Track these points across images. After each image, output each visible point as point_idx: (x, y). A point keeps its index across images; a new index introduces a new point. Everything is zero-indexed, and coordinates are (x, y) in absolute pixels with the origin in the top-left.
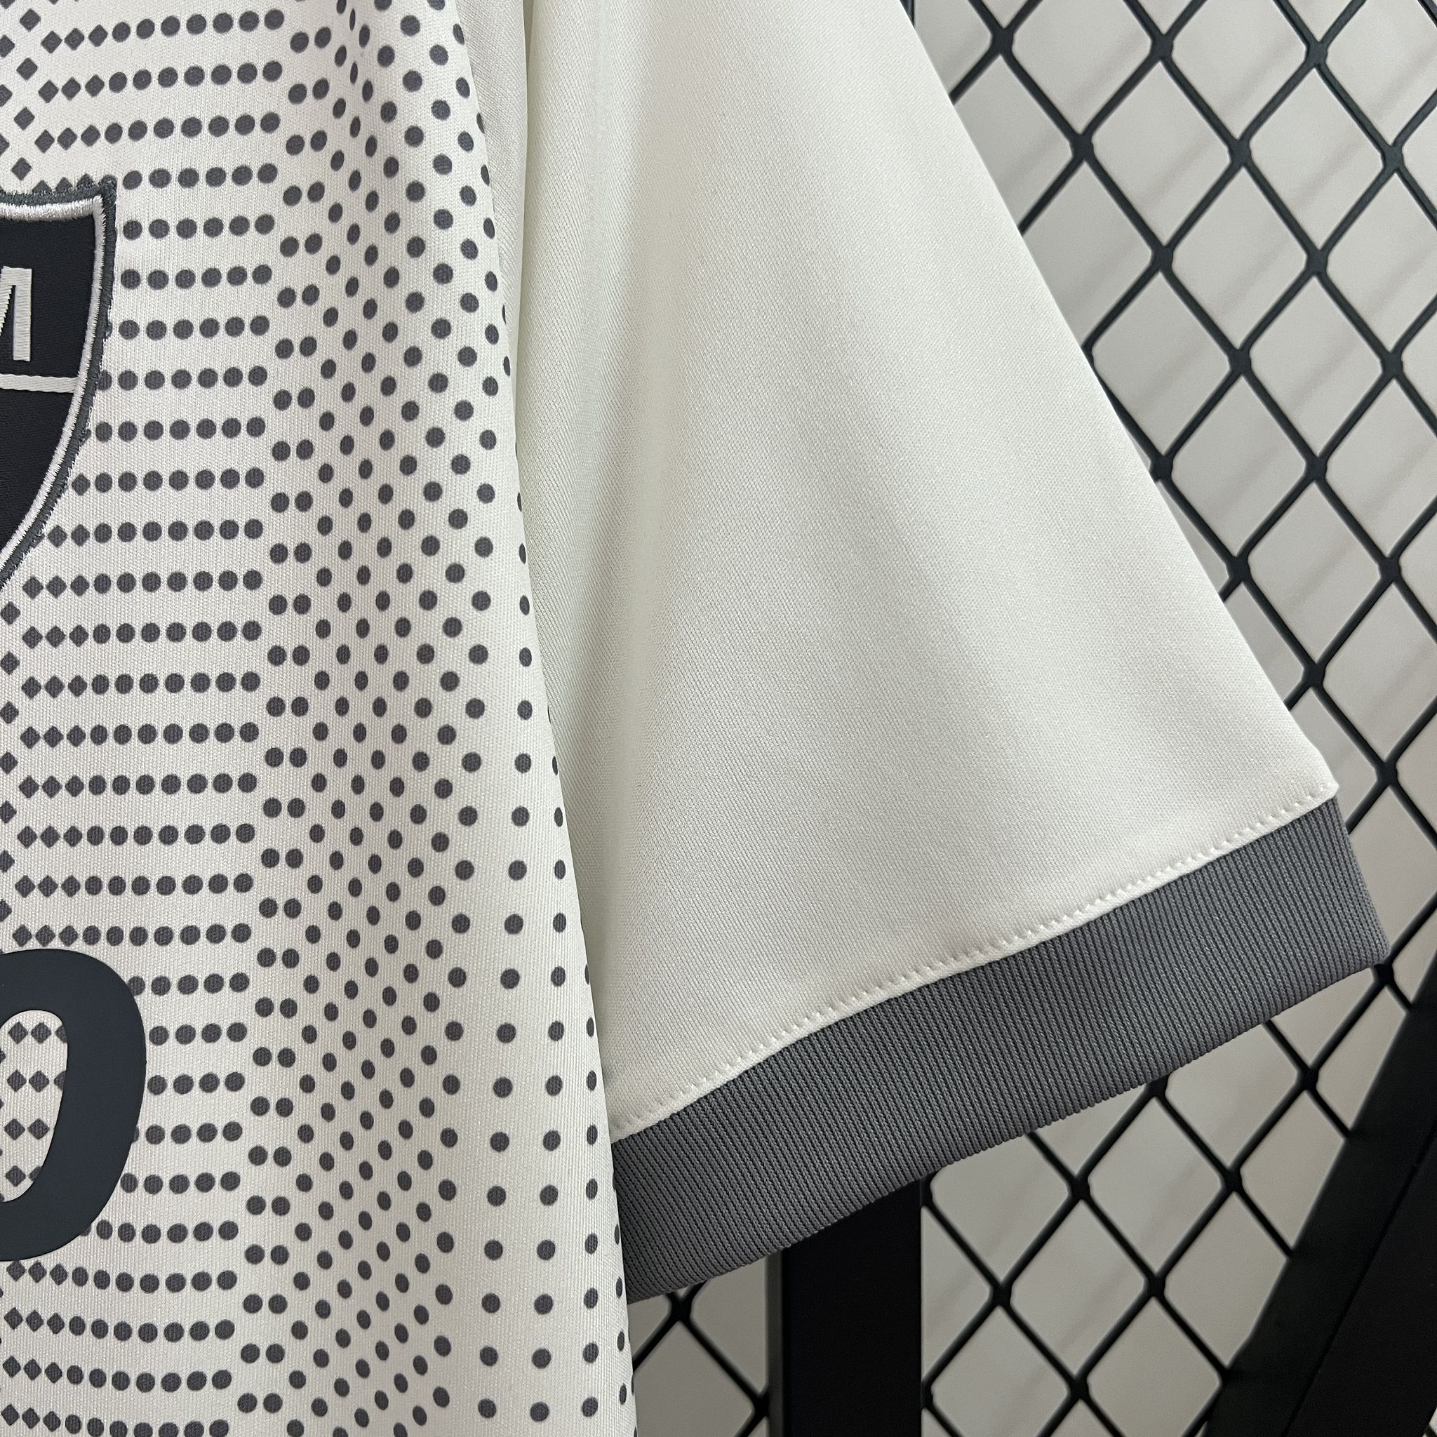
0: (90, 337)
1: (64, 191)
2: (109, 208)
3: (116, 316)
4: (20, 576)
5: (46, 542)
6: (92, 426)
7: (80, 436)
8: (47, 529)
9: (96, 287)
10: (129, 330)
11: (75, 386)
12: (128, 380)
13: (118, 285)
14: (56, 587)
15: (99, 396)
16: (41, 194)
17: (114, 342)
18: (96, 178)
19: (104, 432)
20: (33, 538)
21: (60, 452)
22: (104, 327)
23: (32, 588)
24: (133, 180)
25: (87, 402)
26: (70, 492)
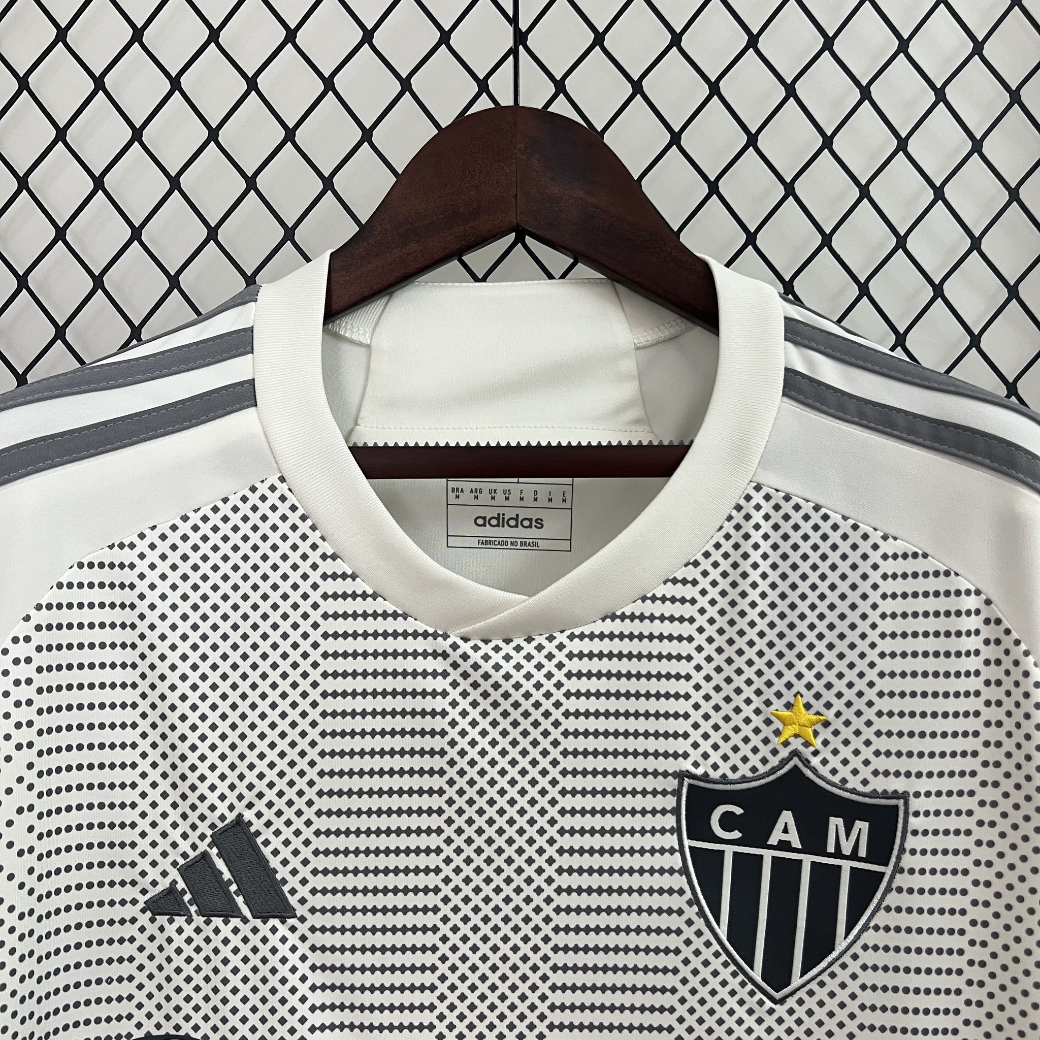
0: (895, 852)
1: (885, 795)
2: (906, 804)
3: (908, 846)
4: (860, 943)
5: (871, 930)
6: (894, 886)
7: (888, 890)
8: (872, 924)
9: (899, 834)
10: (913, 852)
11: (888, 870)
12: (912, 871)
13: (909, 835)
14: (876, 948)
15: (898, 876)
16: (874, 794)
17: (907, 857)
18: (900, 791)
19: (900, 890)
20: (865, 928)
21: (878, 895)
22: (902, 850)
23: (865, 947)
24: (917, 795)
25: (892, 878)
26: (882, 912)
